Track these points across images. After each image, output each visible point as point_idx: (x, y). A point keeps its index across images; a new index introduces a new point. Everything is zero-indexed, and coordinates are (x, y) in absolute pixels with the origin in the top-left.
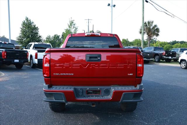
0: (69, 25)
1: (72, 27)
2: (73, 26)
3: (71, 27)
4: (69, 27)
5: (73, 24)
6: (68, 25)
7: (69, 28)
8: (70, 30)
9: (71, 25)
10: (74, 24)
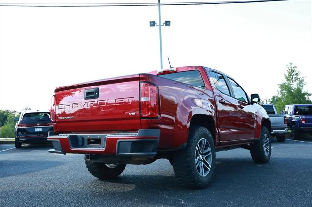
0: (287, 76)
1: (294, 79)
2: (294, 77)
3: (290, 79)
4: (288, 80)
5: (295, 73)
6: (284, 77)
7: (287, 82)
8: (289, 84)
9: (290, 75)
10: (297, 74)
